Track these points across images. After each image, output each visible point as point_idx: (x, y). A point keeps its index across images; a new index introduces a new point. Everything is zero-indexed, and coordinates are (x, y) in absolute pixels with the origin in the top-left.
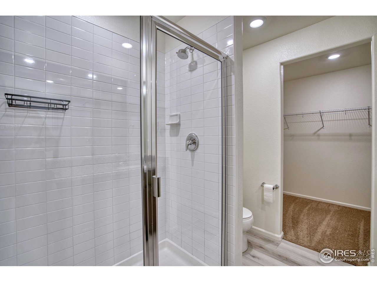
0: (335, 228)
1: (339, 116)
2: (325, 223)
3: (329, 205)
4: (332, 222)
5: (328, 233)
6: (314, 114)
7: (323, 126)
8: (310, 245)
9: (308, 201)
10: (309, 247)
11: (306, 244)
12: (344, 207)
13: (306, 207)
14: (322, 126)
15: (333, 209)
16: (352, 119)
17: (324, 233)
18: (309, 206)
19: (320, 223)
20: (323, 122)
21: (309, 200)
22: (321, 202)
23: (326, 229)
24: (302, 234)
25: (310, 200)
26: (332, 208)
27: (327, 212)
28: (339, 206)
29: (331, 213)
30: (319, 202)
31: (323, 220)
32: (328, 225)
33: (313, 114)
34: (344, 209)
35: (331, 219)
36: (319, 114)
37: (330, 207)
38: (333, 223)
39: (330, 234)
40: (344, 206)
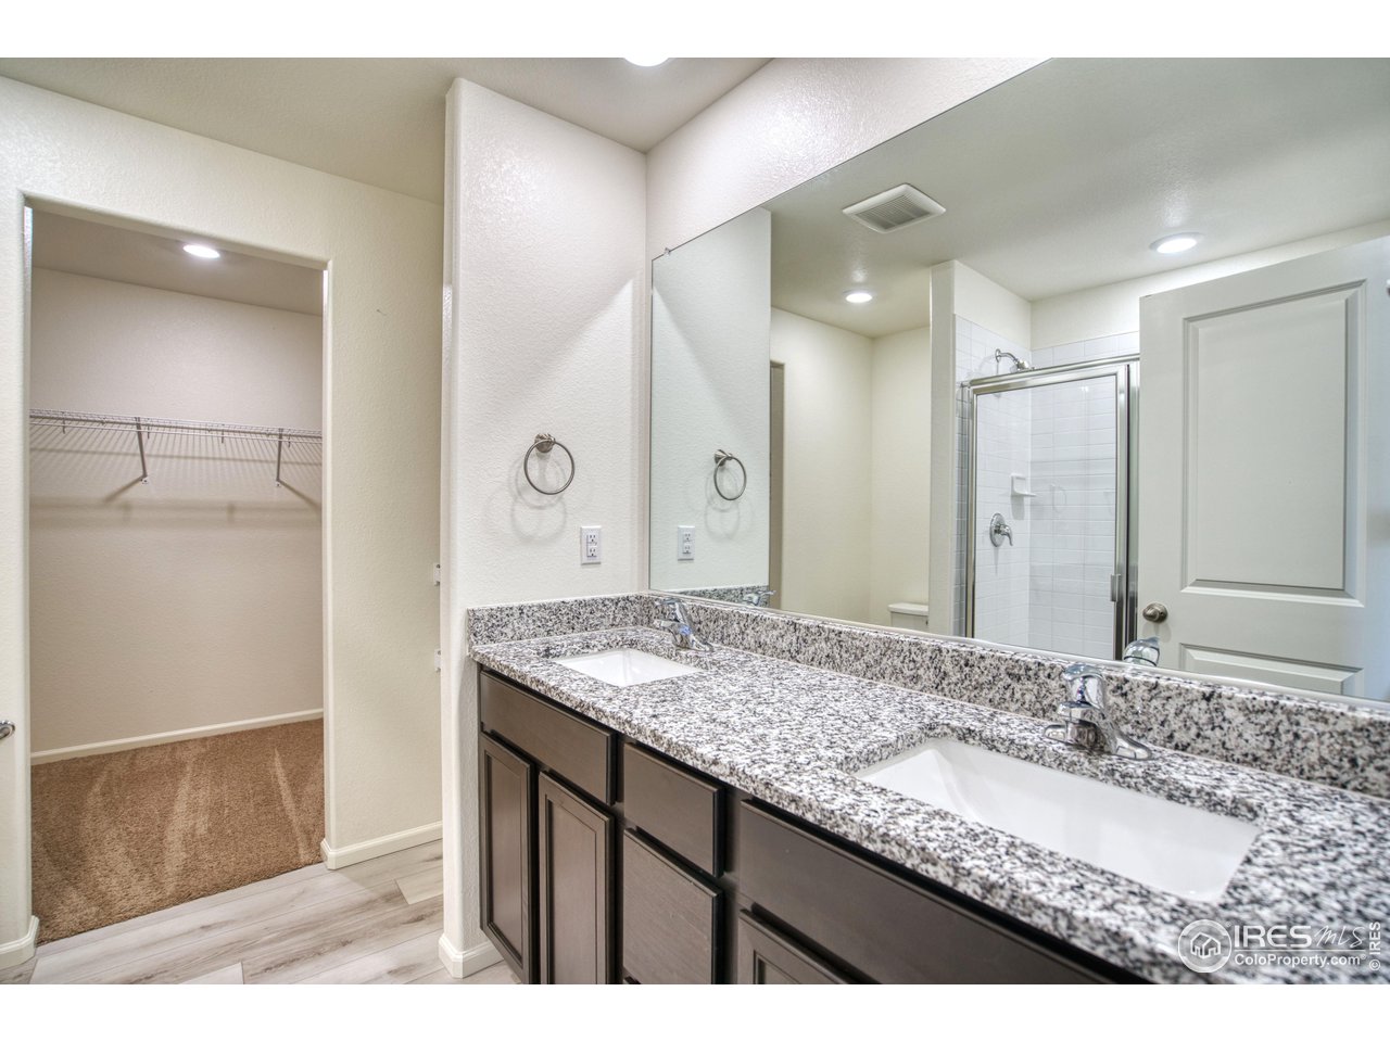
0: (216, 808)
1: (197, 443)
2: (180, 807)
3: (174, 749)
4: (202, 793)
5: (202, 830)
6: (108, 426)
7: (145, 475)
8: (160, 897)
9: (90, 764)
10: (158, 906)
11: (145, 901)
12: (219, 736)
13: (90, 787)
14: (141, 474)
15: (189, 756)
16: (234, 460)
17: (190, 840)
18: (103, 779)
19: (166, 815)
20: (146, 459)
21: (91, 757)
22: (142, 749)
23: (191, 823)
24: (114, 882)
25: (98, 756)
26: (185, 753)
27: (175, 770)
28: (205, 739)
29: (188, 768)
30: (135, 753)
31: (172, 800)
32: (193, 808)
33: (103, 423)
34: (220, 742)
35: (196, 788)
36: (135, 428)
37: (178, 753)
38: (204, 796)
39: (210, 831)
40: (216, 734)
